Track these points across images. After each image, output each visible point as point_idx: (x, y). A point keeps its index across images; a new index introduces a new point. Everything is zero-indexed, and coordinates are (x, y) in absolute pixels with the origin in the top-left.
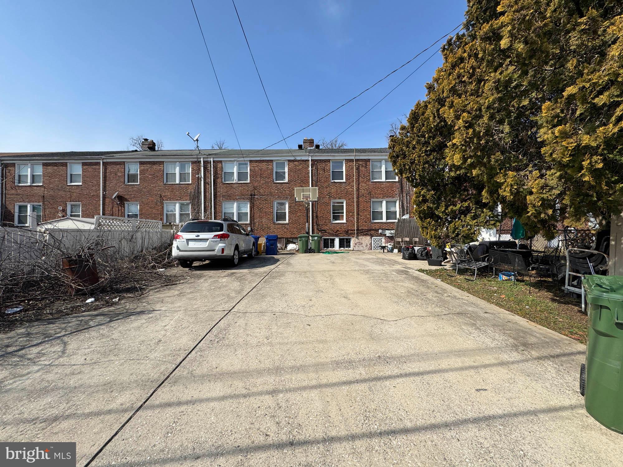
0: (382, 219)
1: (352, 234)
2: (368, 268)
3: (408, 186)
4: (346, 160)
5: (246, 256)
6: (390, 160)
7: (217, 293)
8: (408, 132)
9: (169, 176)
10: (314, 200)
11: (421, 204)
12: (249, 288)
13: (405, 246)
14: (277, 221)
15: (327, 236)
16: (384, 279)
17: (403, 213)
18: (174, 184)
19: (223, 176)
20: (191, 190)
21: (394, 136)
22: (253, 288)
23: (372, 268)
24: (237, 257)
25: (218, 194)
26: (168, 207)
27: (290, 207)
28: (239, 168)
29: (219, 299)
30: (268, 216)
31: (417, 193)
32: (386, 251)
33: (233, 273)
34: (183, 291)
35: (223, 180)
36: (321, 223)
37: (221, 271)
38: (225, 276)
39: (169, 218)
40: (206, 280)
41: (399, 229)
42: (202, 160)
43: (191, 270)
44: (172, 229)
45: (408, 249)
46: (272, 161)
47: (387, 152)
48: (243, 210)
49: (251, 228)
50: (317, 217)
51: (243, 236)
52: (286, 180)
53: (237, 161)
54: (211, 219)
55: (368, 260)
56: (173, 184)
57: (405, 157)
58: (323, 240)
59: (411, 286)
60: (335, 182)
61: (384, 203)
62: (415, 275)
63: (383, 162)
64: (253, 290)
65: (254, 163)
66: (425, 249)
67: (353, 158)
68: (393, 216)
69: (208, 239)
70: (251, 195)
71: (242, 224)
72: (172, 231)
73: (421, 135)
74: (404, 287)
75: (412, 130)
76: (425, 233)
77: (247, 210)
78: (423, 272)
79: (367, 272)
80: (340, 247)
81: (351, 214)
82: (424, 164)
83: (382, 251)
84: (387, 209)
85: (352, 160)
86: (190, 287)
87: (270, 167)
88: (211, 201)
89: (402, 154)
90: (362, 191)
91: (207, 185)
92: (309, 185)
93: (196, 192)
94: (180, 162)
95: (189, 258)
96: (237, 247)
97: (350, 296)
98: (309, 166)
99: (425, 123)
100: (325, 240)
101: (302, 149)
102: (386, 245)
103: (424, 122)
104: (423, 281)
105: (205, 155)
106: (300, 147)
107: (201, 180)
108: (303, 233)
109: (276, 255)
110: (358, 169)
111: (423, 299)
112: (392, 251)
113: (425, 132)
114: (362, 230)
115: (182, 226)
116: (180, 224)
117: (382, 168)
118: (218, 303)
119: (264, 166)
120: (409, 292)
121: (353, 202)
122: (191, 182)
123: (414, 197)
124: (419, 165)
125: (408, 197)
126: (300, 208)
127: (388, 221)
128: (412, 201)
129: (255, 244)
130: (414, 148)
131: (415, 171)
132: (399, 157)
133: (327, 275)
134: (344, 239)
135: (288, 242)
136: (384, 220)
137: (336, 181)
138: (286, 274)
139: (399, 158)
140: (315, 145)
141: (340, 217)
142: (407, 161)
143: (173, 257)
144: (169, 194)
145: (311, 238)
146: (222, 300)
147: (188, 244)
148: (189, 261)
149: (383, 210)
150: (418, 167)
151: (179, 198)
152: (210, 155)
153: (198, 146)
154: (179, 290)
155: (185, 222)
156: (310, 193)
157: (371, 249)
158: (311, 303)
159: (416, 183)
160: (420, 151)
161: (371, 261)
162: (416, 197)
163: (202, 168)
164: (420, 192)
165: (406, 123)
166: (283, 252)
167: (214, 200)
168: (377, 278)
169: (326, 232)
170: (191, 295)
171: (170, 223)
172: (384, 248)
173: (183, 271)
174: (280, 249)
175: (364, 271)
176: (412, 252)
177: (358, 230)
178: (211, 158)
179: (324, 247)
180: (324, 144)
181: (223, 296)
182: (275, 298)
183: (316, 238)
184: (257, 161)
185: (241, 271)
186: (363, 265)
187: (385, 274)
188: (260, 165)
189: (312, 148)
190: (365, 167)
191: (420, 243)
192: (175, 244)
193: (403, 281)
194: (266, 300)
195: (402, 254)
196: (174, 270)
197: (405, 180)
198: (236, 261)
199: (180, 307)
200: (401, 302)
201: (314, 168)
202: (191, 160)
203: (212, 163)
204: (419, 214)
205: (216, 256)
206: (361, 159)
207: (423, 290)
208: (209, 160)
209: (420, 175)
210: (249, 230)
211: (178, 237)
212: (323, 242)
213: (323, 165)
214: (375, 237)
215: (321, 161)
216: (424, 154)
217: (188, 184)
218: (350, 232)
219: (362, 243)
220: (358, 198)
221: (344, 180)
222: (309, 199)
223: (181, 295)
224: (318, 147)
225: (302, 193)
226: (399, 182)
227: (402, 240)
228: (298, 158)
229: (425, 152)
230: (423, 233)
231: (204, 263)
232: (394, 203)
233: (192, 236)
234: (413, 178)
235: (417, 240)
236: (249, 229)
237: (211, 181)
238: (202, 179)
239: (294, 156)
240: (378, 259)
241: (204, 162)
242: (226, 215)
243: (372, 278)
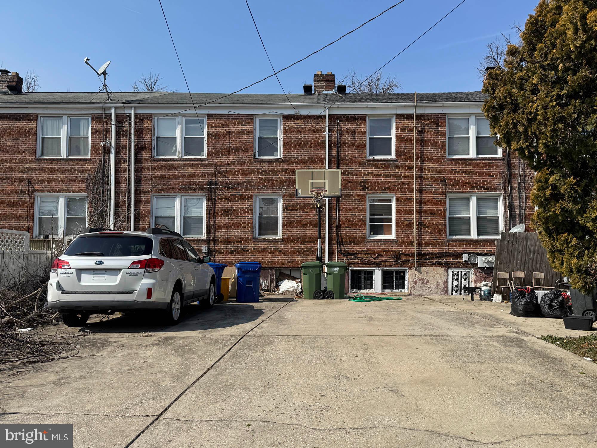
0: (469, 233)
1: (409, 263)
2: (439, 332)
3: (522, 167)
4: (397, 115)
5: (196, 303)
6: (486, 114)
7: (133, 379)
8: (523, 60)
9: (47, 144)
10: (333, 194)
11: (549, 203)
12: (199, 370)
13: (517, 289)
14: (260, 234)
15: (359, 265)
16: (474, 355)
17: (511, 221)
18: (58, 160)
19: (154, 144)
20: (90, 170)
21: (494, 68)
22: (209, 369)
23: (449, 332)
24: (179, 306)
25: (144, 179)
26: (42, 204)
27: (285, 208)
28: (186, 130)
29: (137, 392)
30: (243, 225)
31: (540, 181)
32: (476, 297)
33: (167, 339)
34: (66, 375)
35: (155, 152)
36: (346, 239)
37: (144, 334)
38: (153, 345)
39: (45, 225)
40: (113, 351)
41: (505, 253)
42: (113, 112)
43: (84, 331)
44: (49, 248)
45: (522, 294)
46: (251, 117)
47: (480, 100)
48: (194, 213)
49: (209, 249)
50: (339, 227)
51: (191, 264)
52: (280, 155)
53: (183, 116)
54: (129, 229)
55: (440, 314)
56: (53, 160)
57: (516, 108)
58: (350, 273)
59: (530, 370)
60: (375, 160)
61: (473, 202)
62: (537, 348)
63: (473, 119)
64: (207, 375)
65: (217, 120)
66: (558, 294)
67: (411, 111)
68: (490, 227)
69: (120, 270)
70: (210, 183)
71: (190, 240)
72: (49, 252)
73: (549, 65)
74: (516, 372)
75: (532, 56)
76: (557, 263)
77: (201, 213)
78: (555, 343)
79: (438, 339)
80: (384, 287)
81: (406, 222)
82: (555, 122)
83: (469, 297)
84: (478, 213)
85: (409, 117)
86: (80, 367)
87: (248, 128)
88: (129, 193)
89: (511, 103)
90: (429, 178)
91: (122, 161)
92: (324, 164)
93: (100, 175)
94: (69, 115)
95: (80, 307)
96: (178, 286)
97: (404, 389)
98: (324, 128)
99: (558, 42)
100: (354, 272)
101: (311, 94)
102: (478, 285)
103: (556, 39)
104: (555, 361)
105: (118, 102)
106: (308, 89)
107: (110, 152)
108: (312, 260)
109: (258, 301)
110: (421, 134)
111: (554, 399)
112: (489, 297)
113: (558, 59)
114: (429, 254)
115: (68, 242)
116: (66, 240)
117: (470, 132)
118: (136, 401)
119: (236, 126)
120: (525, 383)
121: (411, 199)
122: (89, 156)
123: (534, 190)
124: (546, 125)
125: (523, 190)
126: (306, 210)
127: (482, 237)
128: (531, 196)
129: (216, 280)
130: (535, 91)
131: (536, 137)
132: (504, 109)
133: (358, 344)
134: (391, 272)
135: (282, 276)
136: (473, 235)
137: (376, 157)
138: (276, 341)
139: (505, 112)
140: (336, 87)
141: (385, 228)
142: (521, 117)
143: (49, 305)
144: (45, 178)
145: (326, 270)
146: (144, 394)
147: (79, 279)
148: (80, 312)
149: (471, 215)
150: (543, 128)
151: (66, 188)
152: (129, 102)
153: (105, 86)
154: (57, 372)
155: (75, 235)
156: (327, 181)
157: (447, 293)
158: (324, 402)
159: (539, 161)
160: (547, 97)
161: (446, 317)
162: (539, 189)
163: (113, 128)
164: (547, 180)
165: (518, 42)
166: (270, 297)
167: (135, 192)
168: (459, 353)
169: (356, 258)
170: (81, 382)
171: (46, 237)
172: (472, 291)
173: (68, 333)
174: (265, 291)
175: (432, 337)
176: (531, 302)
177: (419, 254)
178: (130, 108)
179: (353, 288)
180: (354, 84)
181: (147, 384)
182: (250, 391)
183: (336, 269)
184: (221, 117)
185: (186, 333)
186: (430, 324)
187: (477, 344)
188: (228, 123)
189: (330, 92)
190: (436, 130)
191: (547, 282)
192: (54, 279)
193: (512, 361)
194: (233, 393)
195: (510, 304)
196: (49, 330)
197: (516, 154)
198: (176, 314)
199: (57, 406)
200: (508, 403)
201: (334, 132)
202: (92, 112)
203: (133, 119)
204: (546, 223)
205: (135, 303)
206: (428, 115)
207: (555, 379)
208: (127, 112)
209: (546, 145)
210: (204, 251)
211: (60, 264)
212: (350, 277)
213: (352, 125)
214: (456, 270)
215: (348, 117)
216: (554, 103)
217: (84, 160)
218: (404, 258)
219: (428, 281)
220: (420, 191)
221: (393, 156)
222: (323, 193)
223: (61, 382)
224: (342, 89)
225: (310, 181)
226: (502, 159)
227: (510, 275)
228: (304, 112)
229: (556, 100)
230: (553, 262)
231: (112, 317)
232: (492, 203)
233: (89, 262)
234: (533, 150)
235: (541, 275)
236: (205, 249)
237: (130, 154)
238: (113, 151)
239: (294, 108)
240: (460, 313)
241: (117, 116)
242: (160, 221)
243: (448, 353)
